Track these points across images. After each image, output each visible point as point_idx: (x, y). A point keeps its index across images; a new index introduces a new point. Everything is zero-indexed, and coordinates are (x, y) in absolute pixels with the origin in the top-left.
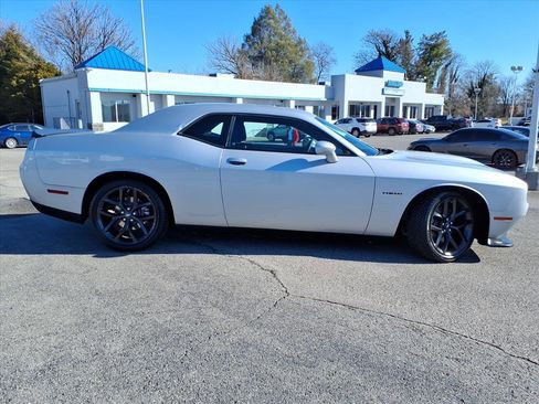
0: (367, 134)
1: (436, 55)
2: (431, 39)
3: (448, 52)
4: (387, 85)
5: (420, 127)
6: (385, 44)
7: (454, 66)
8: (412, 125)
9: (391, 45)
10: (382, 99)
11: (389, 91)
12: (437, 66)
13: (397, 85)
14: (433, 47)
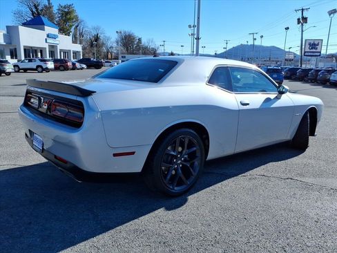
0: (47, 70)
1: (69, 19)
2: (65, 7)
3: (77, 17)
4: (48, 36)
5: (78, 65)
6: (36, 7)
7: (81, 27)
8: (74, 64)
9: (40, 8)
10: (46, 46)
11: (50, 41)
12: (71, 26)
13: (54, 37)
14: (67, 13)
